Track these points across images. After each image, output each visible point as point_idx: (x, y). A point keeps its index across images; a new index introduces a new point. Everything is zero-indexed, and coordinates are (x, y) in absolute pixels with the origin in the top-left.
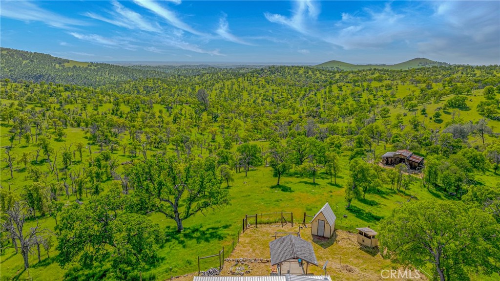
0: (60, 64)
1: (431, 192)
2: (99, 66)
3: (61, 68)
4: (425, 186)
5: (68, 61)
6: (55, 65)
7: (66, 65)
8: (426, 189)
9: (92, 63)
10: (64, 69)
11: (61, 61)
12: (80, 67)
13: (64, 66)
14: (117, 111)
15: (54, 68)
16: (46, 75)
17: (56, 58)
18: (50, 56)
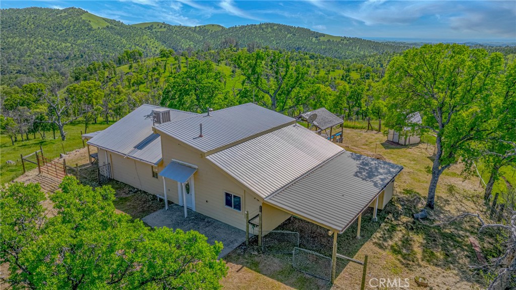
0: (317, 37)
2: (351, 41)
3: (317, 41)
5: (324, 35)
6: (312, 39)
7: (322, 39)
9: (345, 38)
10: (319, 43)
11: (317, 35)
12: (333, 41)
13: (320, 39)
14: (347, 77)
15: (311, 41)
16: (303, 47)
17: (314, 32)
18: (309, 30)
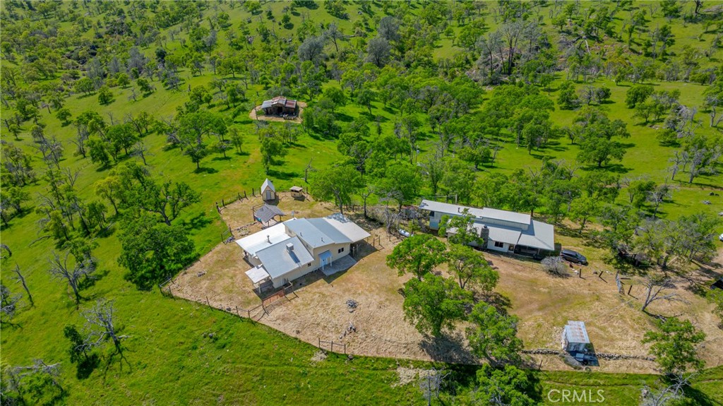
1: (312, 136)
4: (306, 132)
8: (307, 134)
